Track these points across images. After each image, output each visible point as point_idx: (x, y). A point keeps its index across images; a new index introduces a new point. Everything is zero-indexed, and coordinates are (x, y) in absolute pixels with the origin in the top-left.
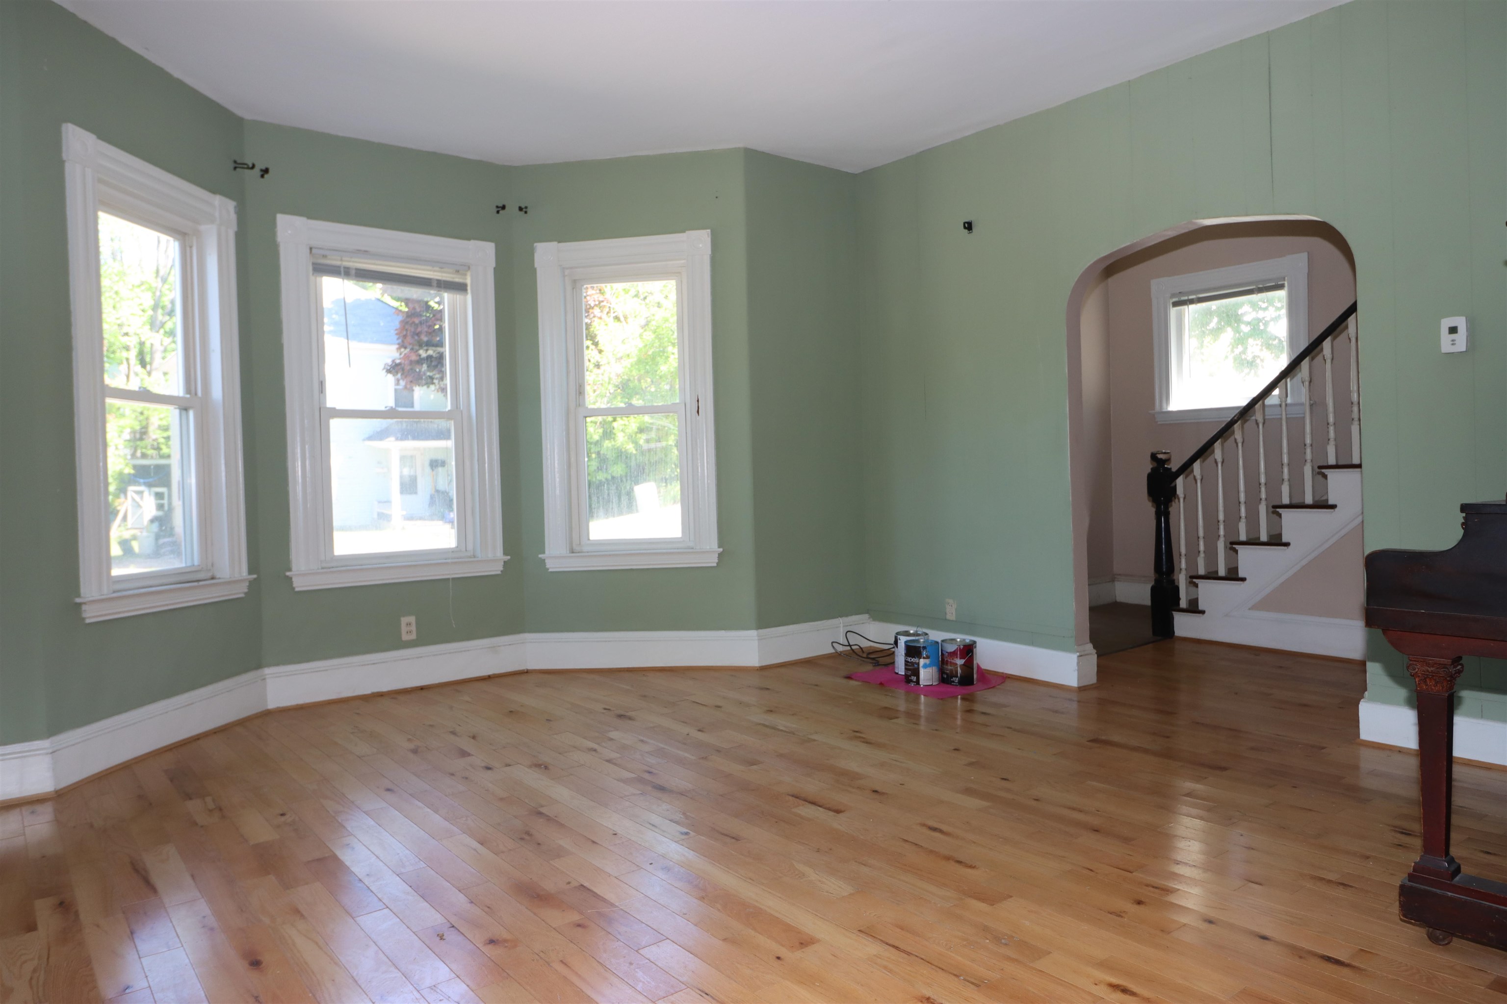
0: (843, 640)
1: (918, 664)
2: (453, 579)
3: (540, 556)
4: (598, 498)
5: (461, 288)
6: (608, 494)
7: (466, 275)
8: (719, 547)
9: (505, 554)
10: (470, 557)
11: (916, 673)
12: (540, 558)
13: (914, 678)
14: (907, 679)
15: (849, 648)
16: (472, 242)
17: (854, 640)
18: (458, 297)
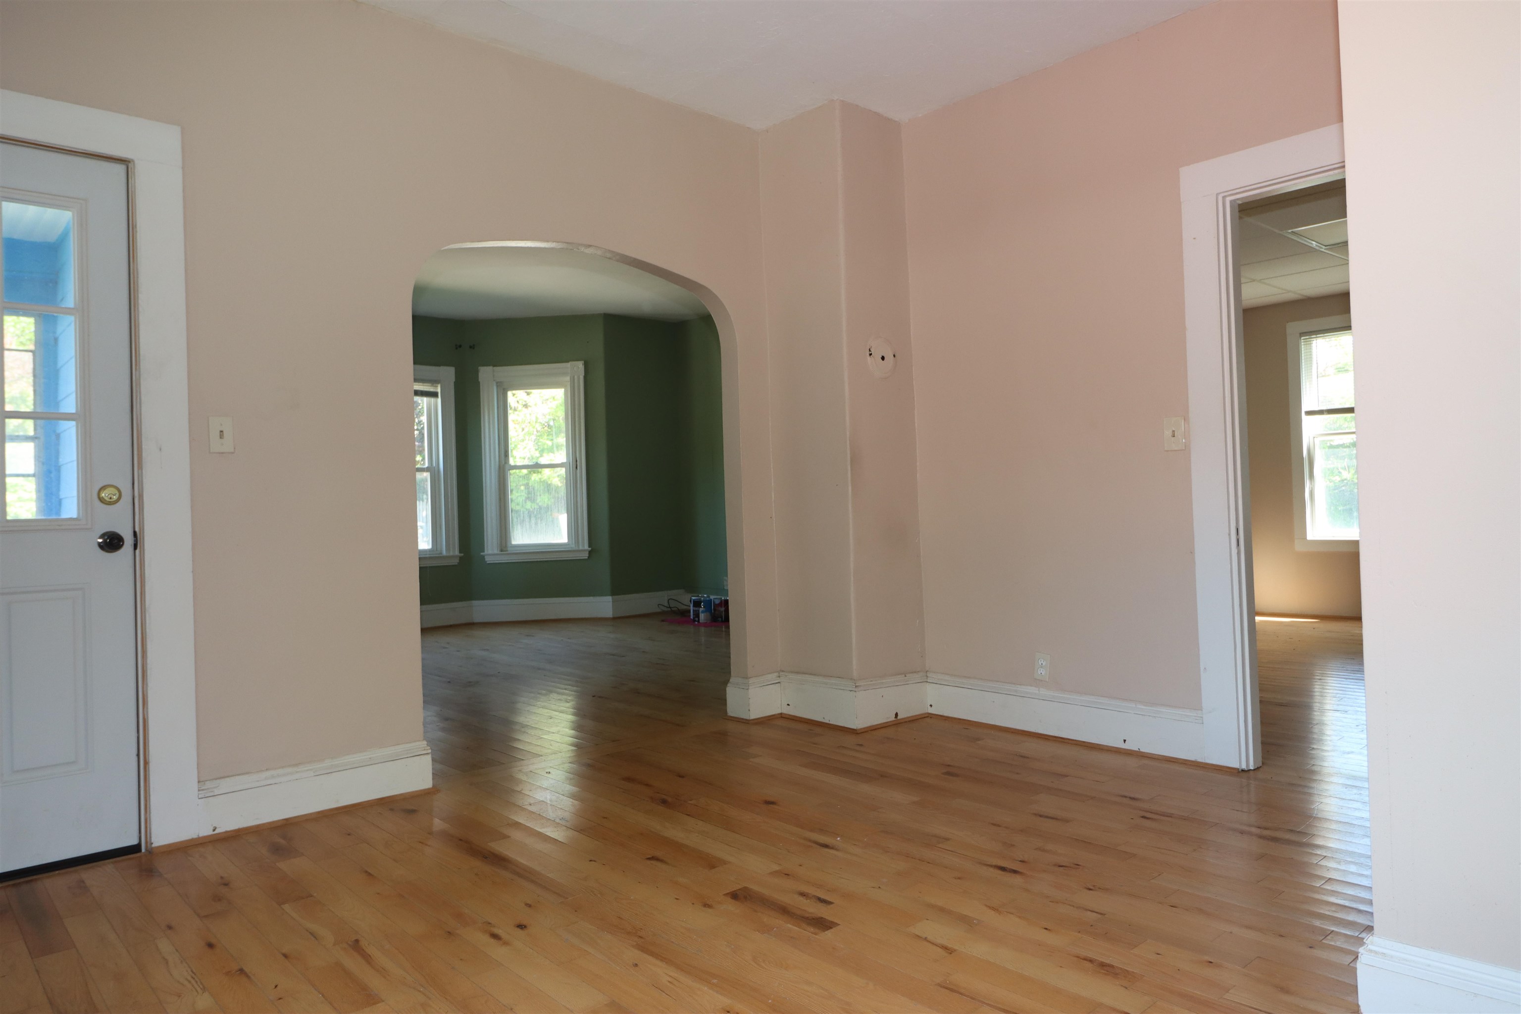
0: (666, 604)
1: (699, 611)
2: (430, 567)
3: (482, 554)
4: (517, 519)
5: (434, 395)
6: (523, 517)
7: (437, 387)
8: (589, 547)
9: (460, 552)
10: (439, 554)
11: (698, 617)
12: (482, 555)
13: (697, 619)
14: (694, 621)
15: (669, 609)
16: (442, 367)
17: (673, 604)
18: (432, 400)
